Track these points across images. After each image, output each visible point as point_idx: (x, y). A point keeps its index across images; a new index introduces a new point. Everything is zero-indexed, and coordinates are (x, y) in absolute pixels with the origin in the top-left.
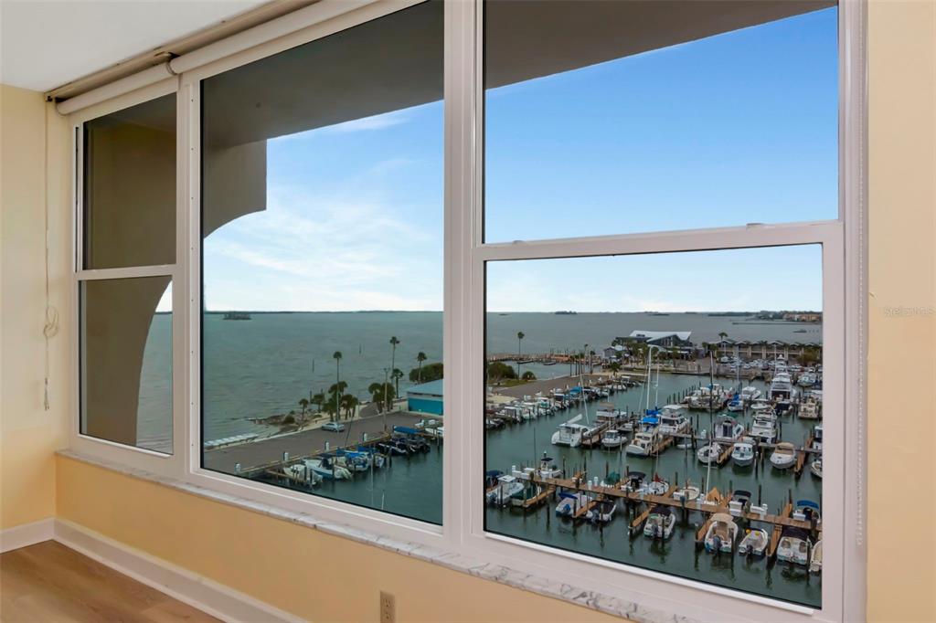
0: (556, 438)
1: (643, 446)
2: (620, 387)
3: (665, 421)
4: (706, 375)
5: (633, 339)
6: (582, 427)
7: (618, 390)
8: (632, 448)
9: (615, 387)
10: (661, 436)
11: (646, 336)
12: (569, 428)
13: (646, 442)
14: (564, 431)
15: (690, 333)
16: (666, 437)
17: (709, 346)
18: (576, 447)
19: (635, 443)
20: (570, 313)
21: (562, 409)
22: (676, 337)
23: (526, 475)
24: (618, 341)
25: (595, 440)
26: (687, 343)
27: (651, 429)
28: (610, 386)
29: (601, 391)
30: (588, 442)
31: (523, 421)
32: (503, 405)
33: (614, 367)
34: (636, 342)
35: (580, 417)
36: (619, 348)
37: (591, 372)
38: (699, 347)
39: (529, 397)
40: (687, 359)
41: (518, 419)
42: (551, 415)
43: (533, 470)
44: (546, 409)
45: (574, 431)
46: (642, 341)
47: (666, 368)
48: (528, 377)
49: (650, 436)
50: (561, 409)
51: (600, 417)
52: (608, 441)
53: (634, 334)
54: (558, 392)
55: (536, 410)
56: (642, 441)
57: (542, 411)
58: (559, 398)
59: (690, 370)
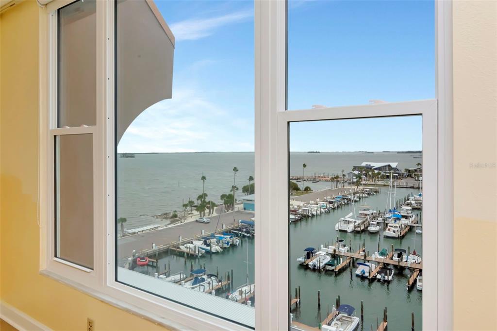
0: (338, 226)
1: (394, 232)
2: (364, 195)
3: (403, 216)
4: (411, 187)
5: (363, 167)
6: (354, 220)
7: (363, 197)
8: (388, 233)
9: (361, 195)
10: (403, 226)
11: (372, 165)
12: (347, 221)
13: (396, 229)
14: (342, 223)
15: (397, 163)
16: (406, 226)
17: (409, 171)
18: (351, 232)
19: (389, 230)
20: (316, 152)
21: (334, 209)
22: (389, 166)
23: (331, 251)
24: (355, 168)
25: (362, 228)
26: (396, 169)
27: (398, 222)
28: (358, 195)
29: (354, 197)
30: (358, 229)
31: (313, 216)
32: (299, 207)
33: (358, 184)
34: (365, 169)
35: (351, 214)
36: (356, 172)
37: (344, 187)
38: (403, 171)
39: (313, 202)
40: (397, 179)
41: (310, 215)
42: (328, 212)
43: (334, 247)
44: (325, 209)
45: (349, 222)
46: (369, 168)
47: (386, 184)
48: (307, 189)
49: (398, 226)
51: (361, 214)
52: (372, 229)
53: (364, 164)
54: (329, 198)
55: (319, 209)
56: (392, 229)
57: (323, 210)
58: (331, 203)
59: (401, 185)
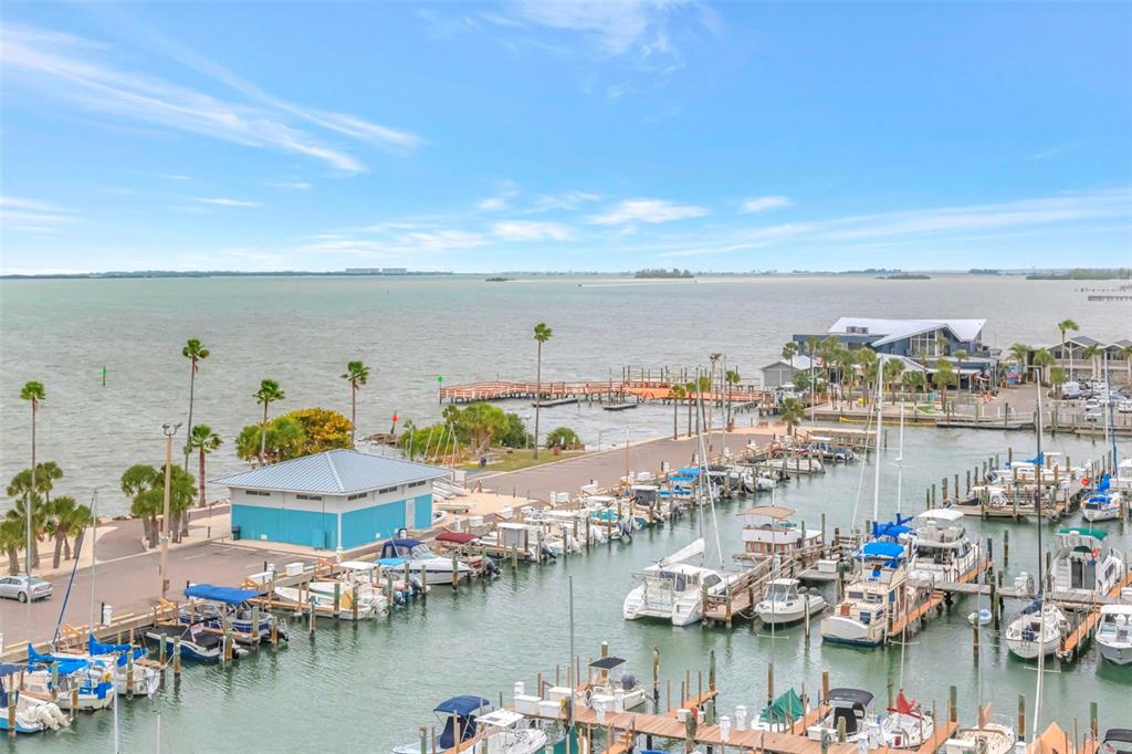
0: (635, 602)
1: (865, 618)
2: (804, 465)
3: (923, 552)
4: (1022, 428)
5: (835, 339)
6: (705, 573)
7: (799, 474)
8: (835, 625)
9: (792, 465)
10: (911, 592)
11: (871, 332)
12: (670, 576)
13: (873, 608)
14: (654, 585)
15: (983, 322)
16: (925, 594)
17: (1032, 354)
18: (685, 626)
19: (845, 611)
20: (676, 274)
21: (654, 526)
22: (946, 332)
23: (551, 707)
24: (801, 344)
25: (738, 605)
26: (977, 348)
27: (885, 574)
28: (779, 463)
29: (755, 475)
30: (720, 612)
31: (547, 557)
32: (494, 518)
33: (786, 412)
34: (844, 347)
35: (699, 545)
36: (801, 362)
37: (730, 427)
38: (1006, 357)
39: (564, 497)
40: (977, 389)
41: (534, 554)
42: (623, 539)
43: (568, 691)
44: (610, 526)
45: (682, 583)
46: (859, 343)
47: (922, 414)
48: (562, 442)
49: (883, 591)
50: (650, 526)
51: (751, 545)
52: (773, 608)
53: (840, 327)
54: (640, 479)
55: (582, 530)
56: (862, 606)
57: (598, 532)
58: (642, 498)
59: (983, 416)
